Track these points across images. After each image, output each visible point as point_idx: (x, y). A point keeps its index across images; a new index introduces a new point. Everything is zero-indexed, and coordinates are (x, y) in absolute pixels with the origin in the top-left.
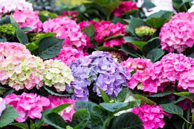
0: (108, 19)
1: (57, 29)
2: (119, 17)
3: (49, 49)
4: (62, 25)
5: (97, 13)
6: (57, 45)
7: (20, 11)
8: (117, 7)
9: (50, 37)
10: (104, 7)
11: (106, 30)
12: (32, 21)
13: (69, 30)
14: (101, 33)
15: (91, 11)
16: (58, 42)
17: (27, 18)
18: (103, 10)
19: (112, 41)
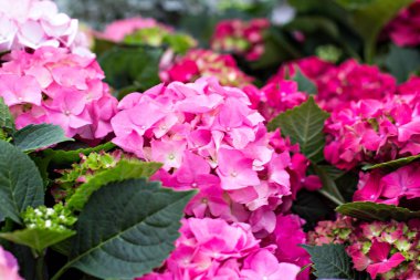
0: (369, 50)
1: (169, 135)
2: (407, 47)
3: (127, 232)
4: (189, 117)
5: (332, 28)
6: (161, 216)
7: (30, 51)
8: (403, 11)
9: (131, 181)
10: (355, 13)
11: (368, 126)
12: (70, 95)
13: (217, 137)
14: (350, 139)
15: (310, 23)
16: (162, 207)
17: (54, 84)
18: (351, 21)
19: (394, 176)
